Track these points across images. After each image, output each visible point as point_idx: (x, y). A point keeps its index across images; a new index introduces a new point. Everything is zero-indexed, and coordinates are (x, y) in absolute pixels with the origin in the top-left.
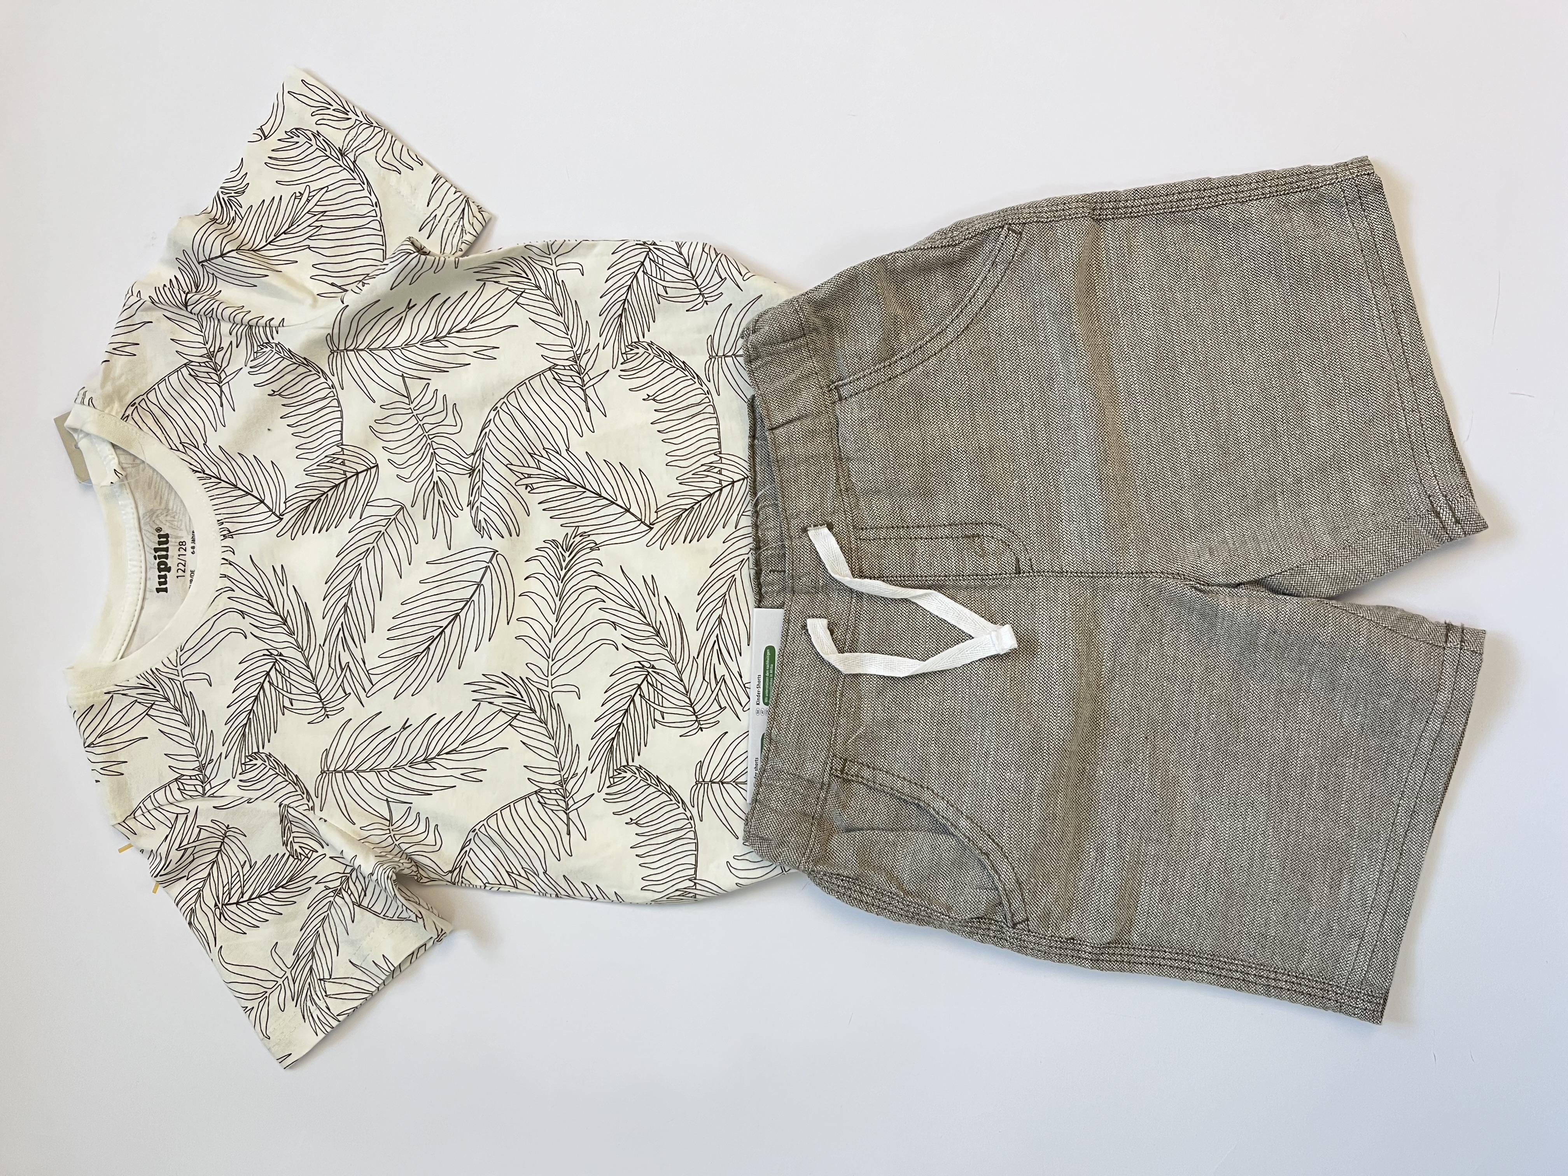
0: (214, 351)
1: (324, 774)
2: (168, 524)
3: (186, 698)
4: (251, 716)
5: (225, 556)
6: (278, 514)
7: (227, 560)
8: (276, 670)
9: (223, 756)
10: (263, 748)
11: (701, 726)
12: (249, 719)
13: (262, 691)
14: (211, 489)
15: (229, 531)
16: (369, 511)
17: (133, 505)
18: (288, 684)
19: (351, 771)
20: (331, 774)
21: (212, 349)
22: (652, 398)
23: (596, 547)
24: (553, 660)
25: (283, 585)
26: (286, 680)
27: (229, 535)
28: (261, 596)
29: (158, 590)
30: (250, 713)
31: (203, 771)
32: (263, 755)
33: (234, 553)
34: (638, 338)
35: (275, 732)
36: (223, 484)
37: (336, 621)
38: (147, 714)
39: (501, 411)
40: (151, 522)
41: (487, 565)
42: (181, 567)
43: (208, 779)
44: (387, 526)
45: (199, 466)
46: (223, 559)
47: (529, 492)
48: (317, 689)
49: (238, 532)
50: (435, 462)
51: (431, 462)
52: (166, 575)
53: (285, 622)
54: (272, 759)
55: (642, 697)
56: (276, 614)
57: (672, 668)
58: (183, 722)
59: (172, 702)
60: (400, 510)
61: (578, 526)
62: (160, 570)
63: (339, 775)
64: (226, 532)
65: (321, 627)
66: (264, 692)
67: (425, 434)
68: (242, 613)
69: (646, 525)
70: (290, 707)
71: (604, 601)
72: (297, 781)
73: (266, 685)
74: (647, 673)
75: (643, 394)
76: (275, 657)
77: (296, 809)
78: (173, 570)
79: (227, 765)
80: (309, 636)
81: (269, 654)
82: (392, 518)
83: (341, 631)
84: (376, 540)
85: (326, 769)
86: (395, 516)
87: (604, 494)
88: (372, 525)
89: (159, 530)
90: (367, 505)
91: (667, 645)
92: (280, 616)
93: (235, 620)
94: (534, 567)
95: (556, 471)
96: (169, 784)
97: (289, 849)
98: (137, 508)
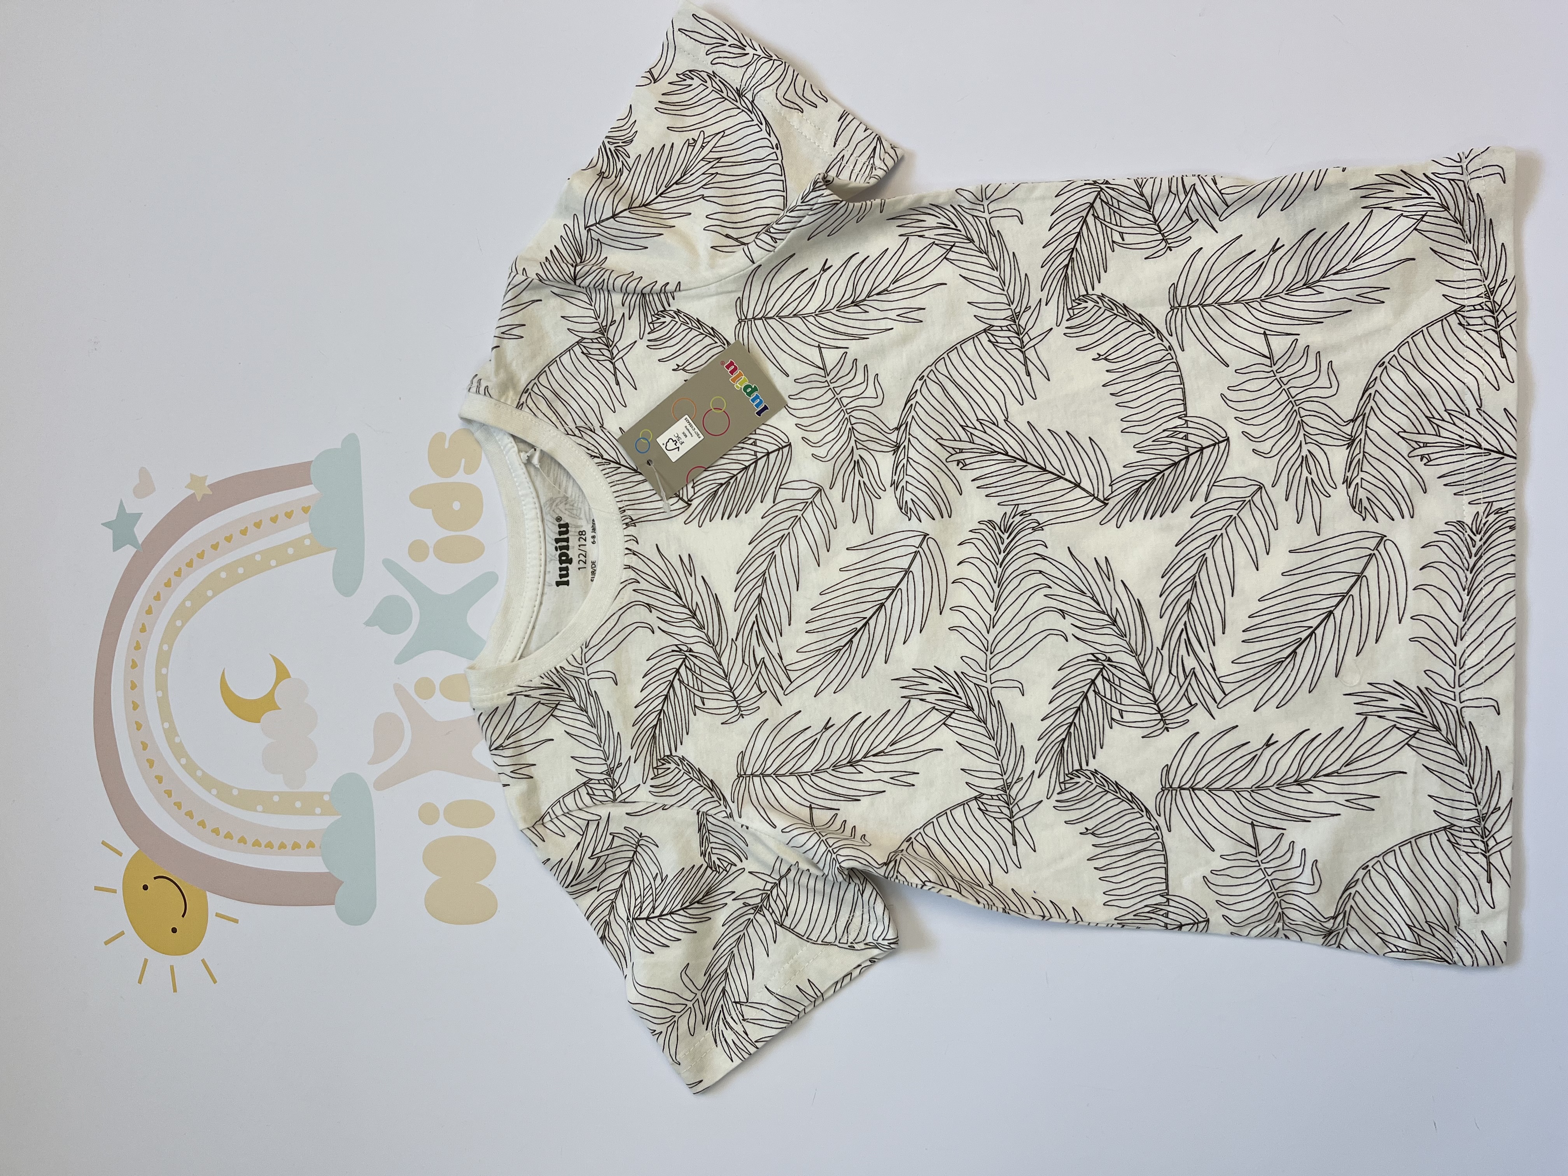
0: (606, 326)
1: (741, 778)
2: (567, 513)
3: (591, 698)
4: (662, 717)
5: (627, 545)
6: (686, 500)
7: (630, 550)
8: (686, 667)
9: (633, 760)
10: (676, 751)
11: (1167, 726)
12: (659, 719)
13: (671, 689)
14: (610, 474)
15: (631, 519)
16: (783, 494)
17: (534, 494)
18: (699, 682)
19: (769, 775)
20: (748, 778)
21: (604, 324)
22: (1103, 357)
23: (1039, 527)
24: (991, 653)
25: (691, 576)
26: (697, 678)
27: (631, 523)
28: (668, 588)
29: (558, 584)
30: (660, 713)
31: (612, 775)
32: (677, 759)
33: (637, 542)
34: (1087, 291)
35: (687, 734)
36: (623, 469)
37: (750, 613)
38: (552, 715)
39: (928, 380)
40: (551, 512)
41: (917, 550)
42: (582, 558)
43: (617, 783)
44: (804, 510)
45: (596, 451)
46: (627, 549)
47: (961, 469)
48: (730, 687)
49: (640, 520)
50: (853, 438)
51: (849, 438)
52: (567, 567)
53: (694, 616)
54: (685, 763)
55: (1097, 693)
56: (684, 606)
57: (1132, 661)
58: (589, 722)
59: (578, 702)
60: (817, 492)
61: (1018, 505)
62: (561, 562)
63: (757, 780)
64: (628, 520)
65: (732, 620)
66: (674, 691)
67: (843, 408)
68: (649, 607)
69: (1099, 500)
70: (702, 706)
71: (1050, 587)
72: (712, 787)
73: (676, 683)
74: (1102, 667)
75: (1093, 353)
76: (685, 653)
77: (714, 816)
78: (575, 561)
79: (636, 770)
80: (720, 629)
81: (678, 650)
82: (809, 501)
83: (756, 625)
84: (792, 526)
85: (742, 773)
86: (812, 499)
87: (1049, 468)
88: (789, 509)
89: (559, 519)
90: (780, 488)
91: (1126, 636)
92: (689, 609)
93: (641, 614)
94: (968, 551)
95: (992, 445)
96: (578, 788)
97: (707, 860)
98: (538, 497)
